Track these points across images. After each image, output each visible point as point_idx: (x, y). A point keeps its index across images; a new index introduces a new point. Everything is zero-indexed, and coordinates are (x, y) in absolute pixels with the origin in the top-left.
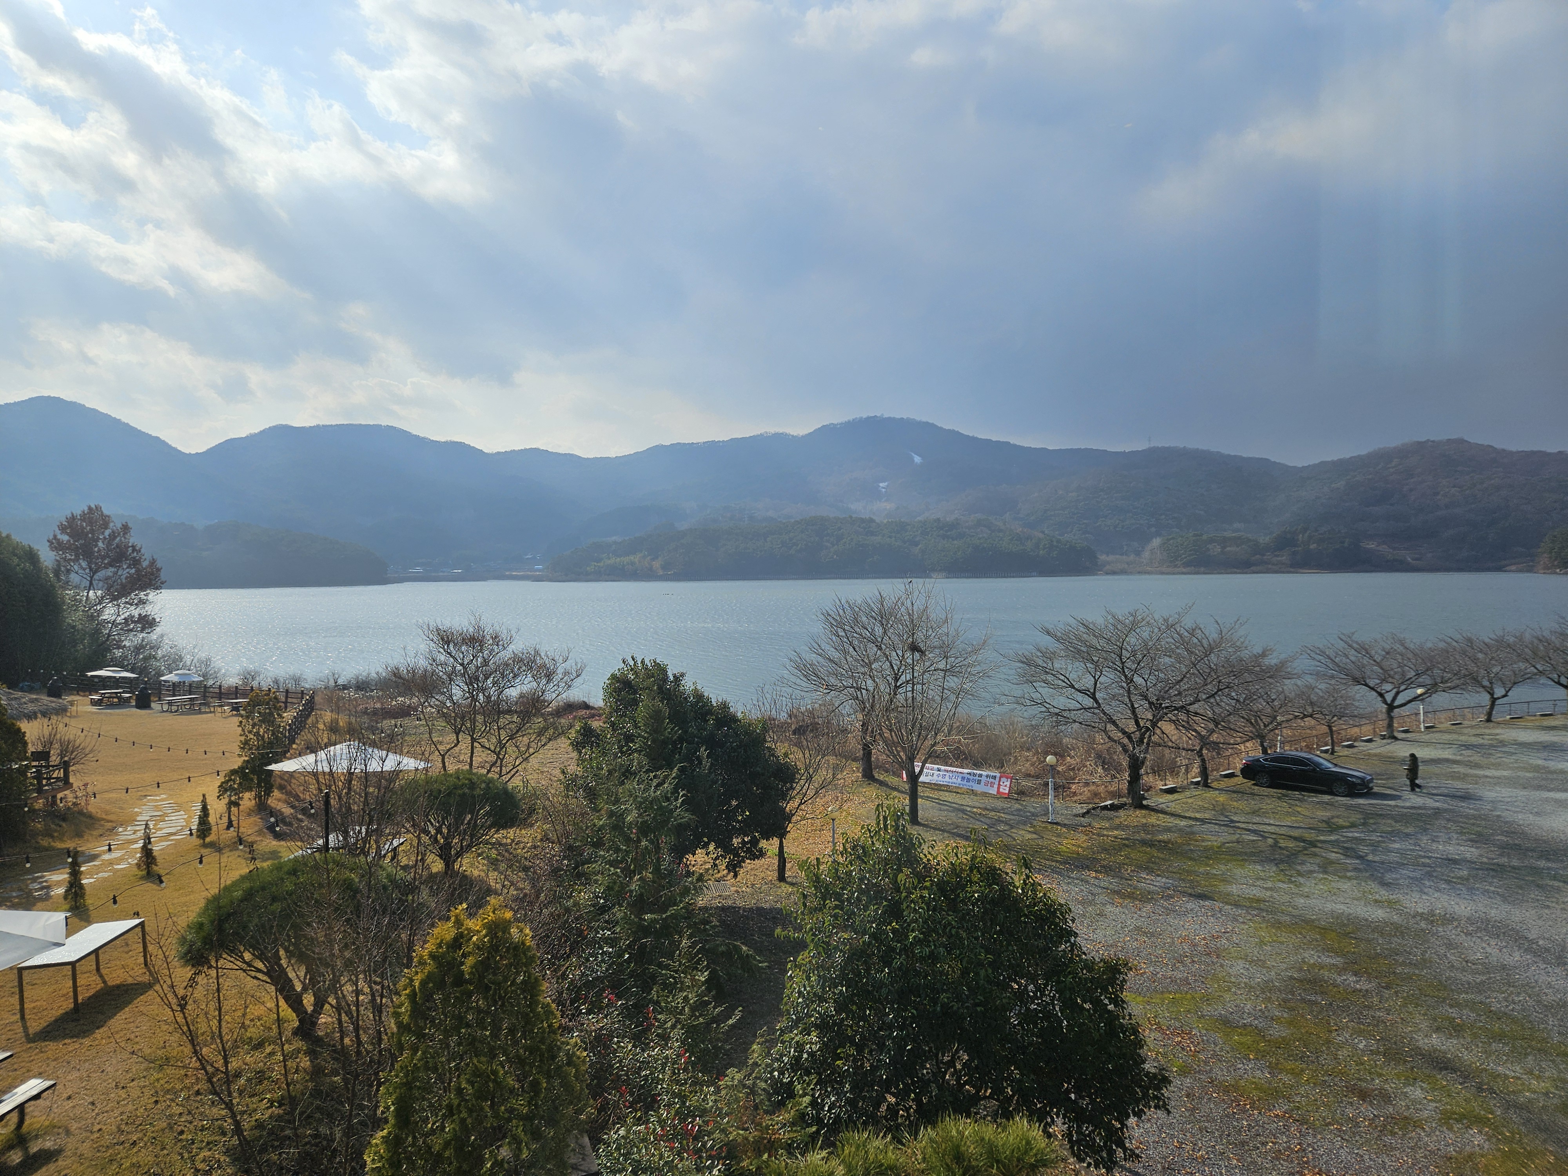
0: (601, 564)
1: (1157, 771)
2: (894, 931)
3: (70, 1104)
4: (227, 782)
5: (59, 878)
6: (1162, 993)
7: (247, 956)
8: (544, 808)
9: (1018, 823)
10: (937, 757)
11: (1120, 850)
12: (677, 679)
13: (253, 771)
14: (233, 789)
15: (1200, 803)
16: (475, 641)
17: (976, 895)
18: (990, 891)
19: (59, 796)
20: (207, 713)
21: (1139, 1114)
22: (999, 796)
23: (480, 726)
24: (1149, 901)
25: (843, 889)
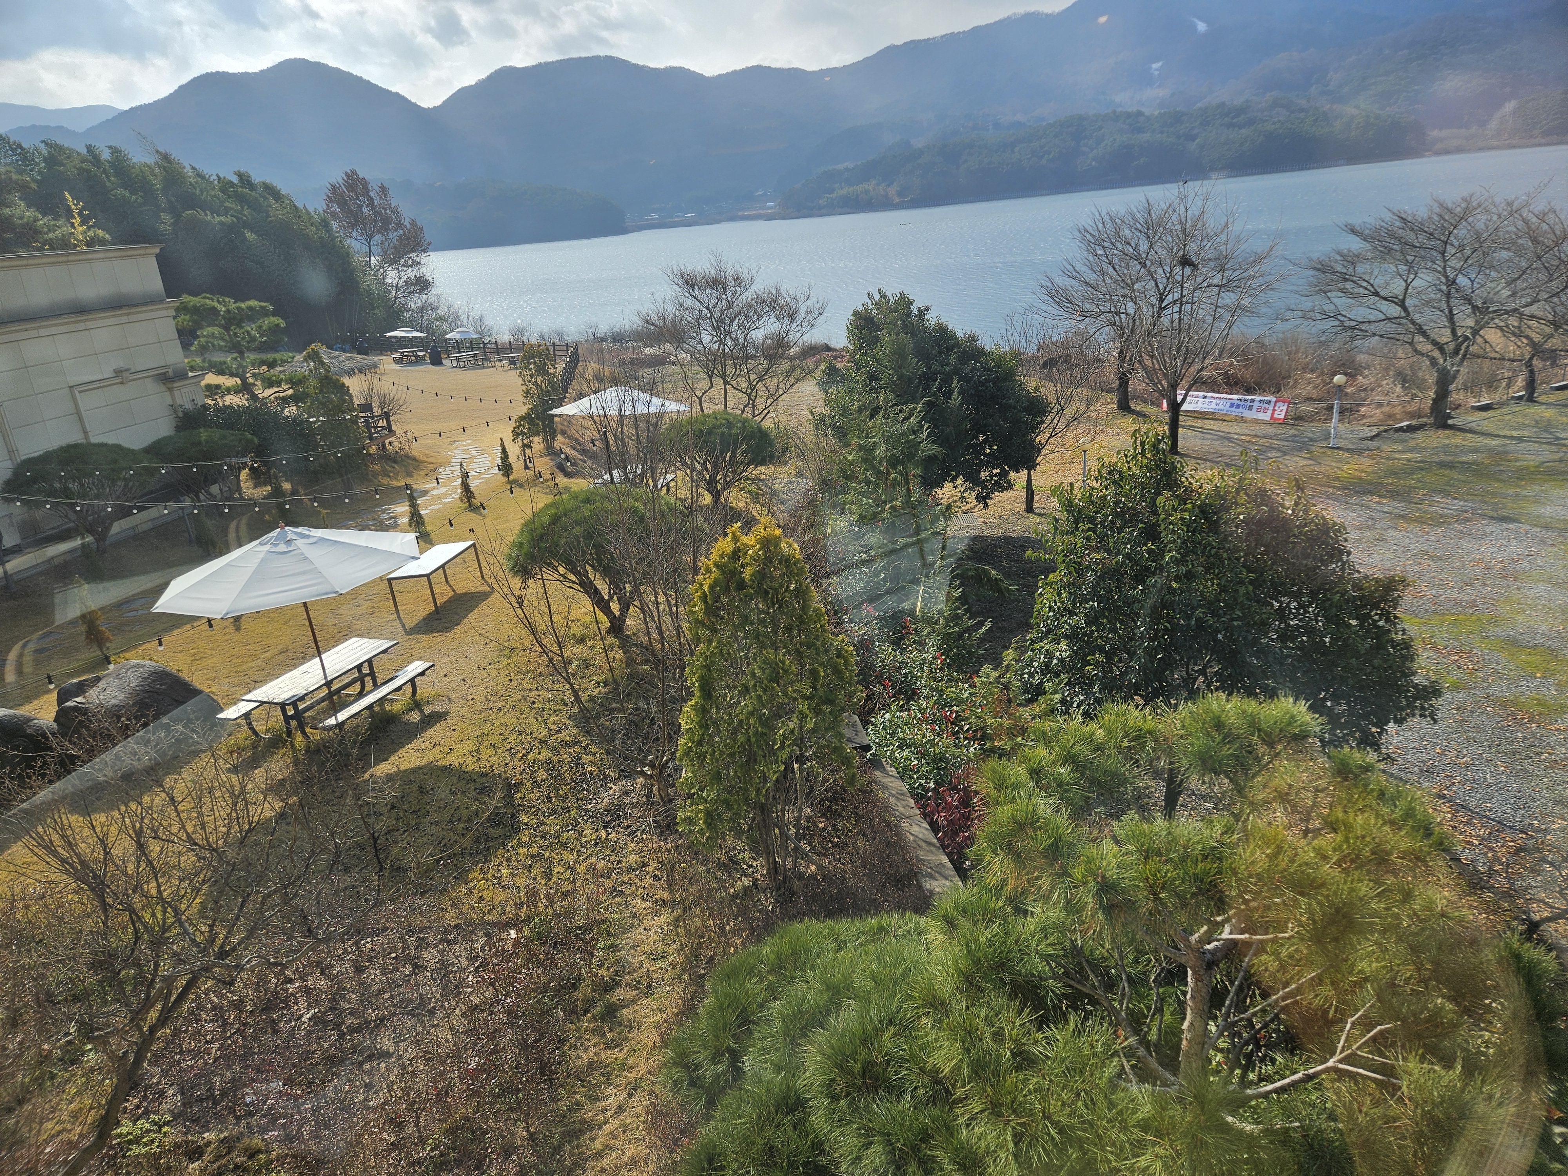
0: (833, 196)
1: (1470, 387)
2: (1149, 551)
3: (447, 680)
4: (518, 427)
5: (402, 509)
6: (1443, 614)
7: (562, 570)
8: (796, 446)
9: (1294, 449)
10: (1204, 383)
11: (1412, 474)
12: (922, 313)
13: (538, 418)
14: (524, 434)
15: (1520, 420)
16: (716, 283)
17: (1241, 517)
18: (1258, 512)
19: (387, 441)
20: (488, 367)
21: (1399, 721)
22: (1273, 422)
23: (730, 370)
24: (1440, 525)
25: (1097, 512)
